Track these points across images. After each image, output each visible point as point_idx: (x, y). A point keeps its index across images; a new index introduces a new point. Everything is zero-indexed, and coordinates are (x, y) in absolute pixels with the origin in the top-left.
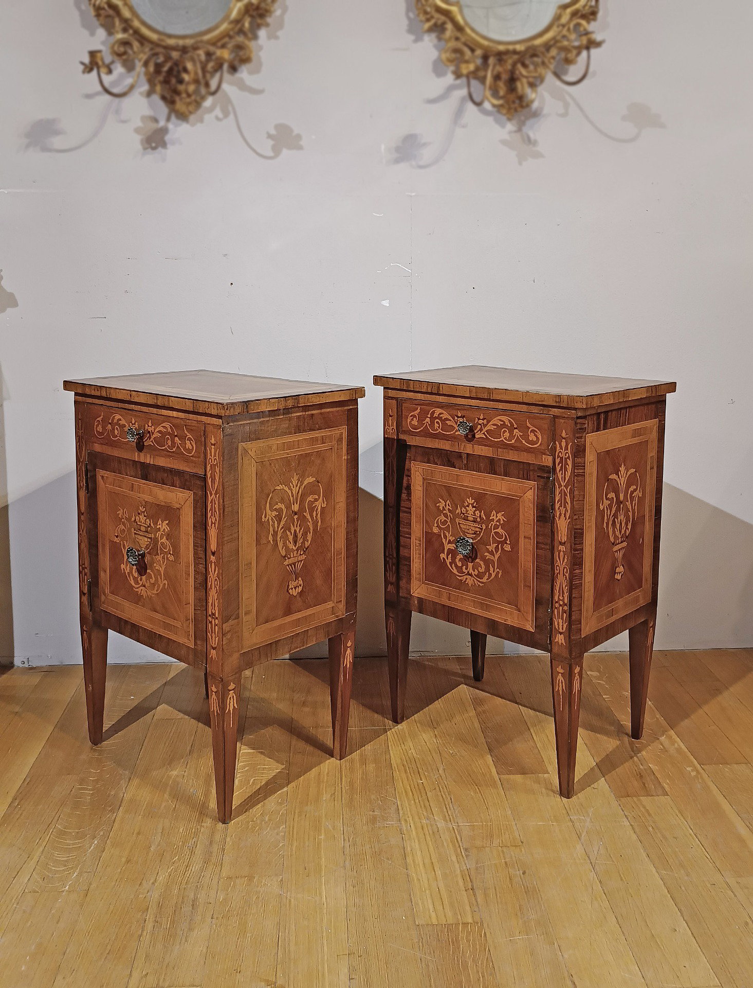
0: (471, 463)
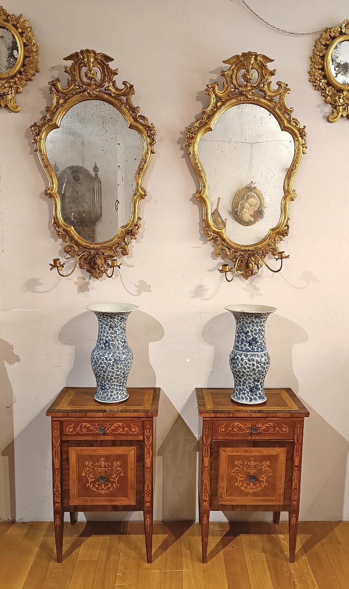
0: (103, 443)
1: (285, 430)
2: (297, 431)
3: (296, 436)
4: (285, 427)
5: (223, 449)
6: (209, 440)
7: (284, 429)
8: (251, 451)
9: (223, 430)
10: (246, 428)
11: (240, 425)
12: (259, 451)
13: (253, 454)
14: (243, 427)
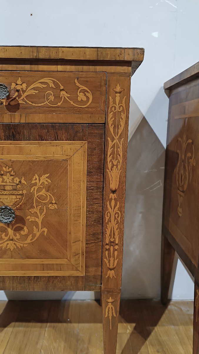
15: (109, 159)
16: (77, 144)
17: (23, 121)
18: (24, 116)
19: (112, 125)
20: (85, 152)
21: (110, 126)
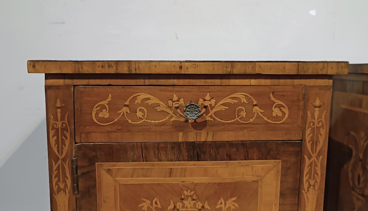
1: (280, 114)
2: (313, 116)
3: (308, 131)
4: (279, 106)
5: (107, 165)
6: (67, 142)
7: (276, 112)
8: (184, 173)
9: (105, 114)
10: (170, 107)
11: (154, 100)
12: (206, 173)
13: (189, 180)
14: (163, 107)
15: (305, 179)
16: (270, 163)
17: (210, 139)
18: (211, 134)
19: (309, 142)
20: (278, 172)
21: (307, 142)
